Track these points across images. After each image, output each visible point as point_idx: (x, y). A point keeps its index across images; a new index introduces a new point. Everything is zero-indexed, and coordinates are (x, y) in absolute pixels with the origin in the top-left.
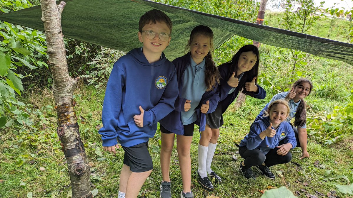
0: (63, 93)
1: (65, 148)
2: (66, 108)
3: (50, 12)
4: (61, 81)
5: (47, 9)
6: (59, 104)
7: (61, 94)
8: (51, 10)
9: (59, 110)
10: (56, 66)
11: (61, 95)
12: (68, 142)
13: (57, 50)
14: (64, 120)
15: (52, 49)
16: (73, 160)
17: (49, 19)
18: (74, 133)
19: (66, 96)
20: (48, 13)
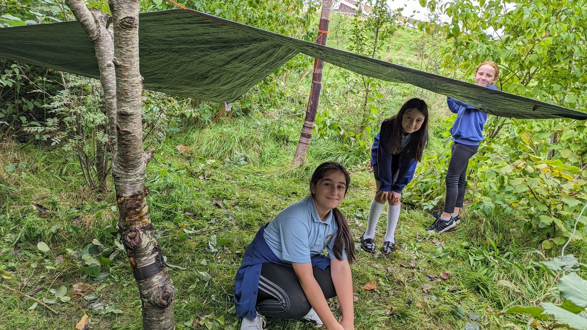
0: (135, 176)
1: (139, 265)
2: (137, 200)
3: (132, 50)
4: (134, 158)
5: (128, 45)
6: (127, 195)
7: (130, 178)
8: (134, 47)
9: (126, 205)
10: (133, 135)
11: (131, 180)
12: (144, 256)
13: (136, 109)
14: (136, 220)
15: (129, 109)
16: (153, 283)
17: (130, 61)
18: (153, 240)
19: (138, 180)
20: (129, 52)
